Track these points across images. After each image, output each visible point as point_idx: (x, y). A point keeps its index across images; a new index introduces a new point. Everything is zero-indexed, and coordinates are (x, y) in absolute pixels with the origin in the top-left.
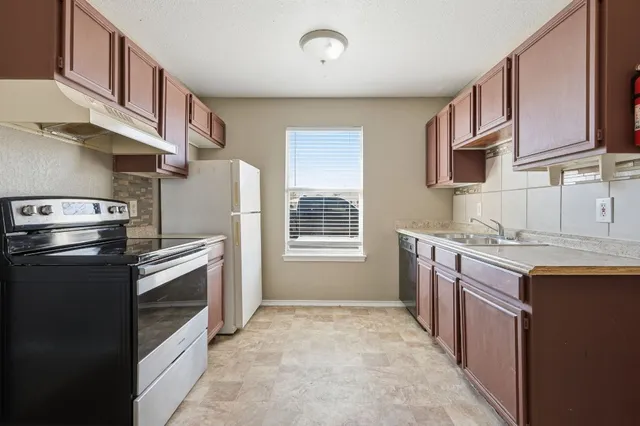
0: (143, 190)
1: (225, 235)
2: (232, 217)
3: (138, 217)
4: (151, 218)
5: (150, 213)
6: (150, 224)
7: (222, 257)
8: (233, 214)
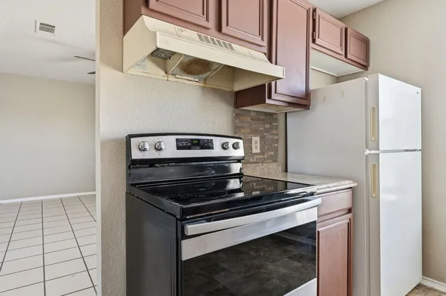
0: (267, 126)
1: (354, 181)
2: (367, 156)
3: (262, 153)
4: (276, 156)
5: (276, 150)
6: (275, 161)
7: (350, 211)
8: (367, 152)
